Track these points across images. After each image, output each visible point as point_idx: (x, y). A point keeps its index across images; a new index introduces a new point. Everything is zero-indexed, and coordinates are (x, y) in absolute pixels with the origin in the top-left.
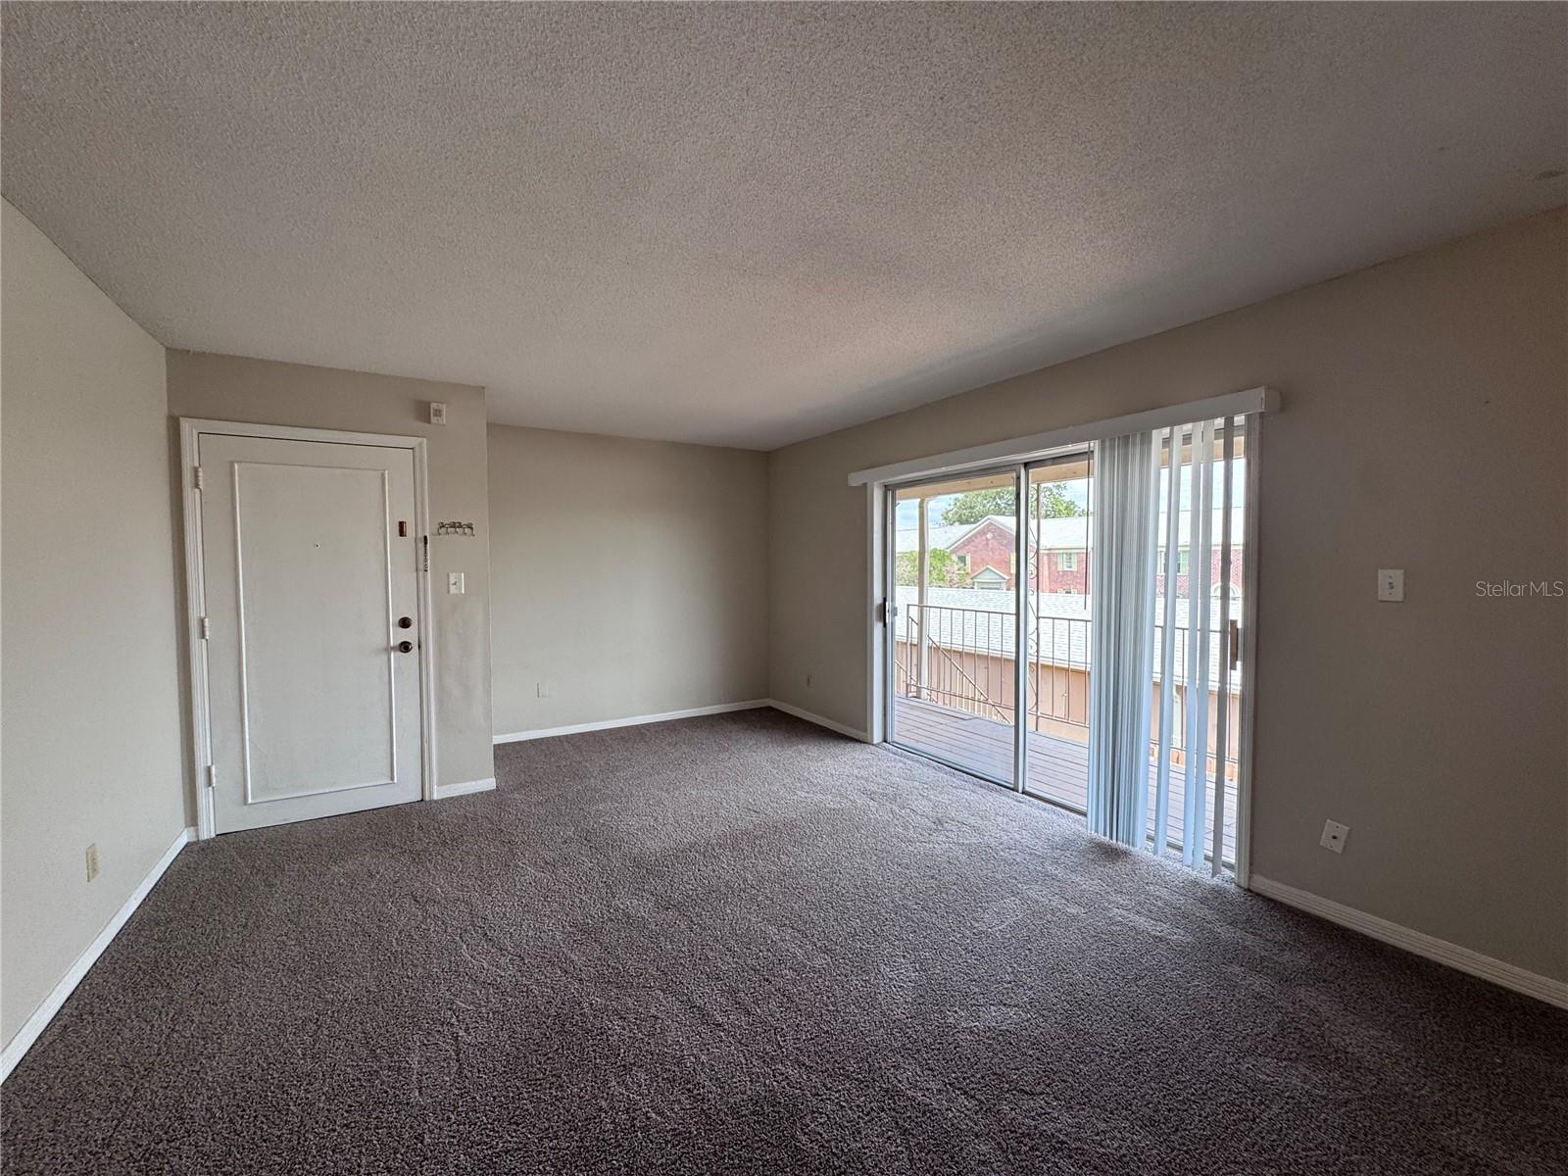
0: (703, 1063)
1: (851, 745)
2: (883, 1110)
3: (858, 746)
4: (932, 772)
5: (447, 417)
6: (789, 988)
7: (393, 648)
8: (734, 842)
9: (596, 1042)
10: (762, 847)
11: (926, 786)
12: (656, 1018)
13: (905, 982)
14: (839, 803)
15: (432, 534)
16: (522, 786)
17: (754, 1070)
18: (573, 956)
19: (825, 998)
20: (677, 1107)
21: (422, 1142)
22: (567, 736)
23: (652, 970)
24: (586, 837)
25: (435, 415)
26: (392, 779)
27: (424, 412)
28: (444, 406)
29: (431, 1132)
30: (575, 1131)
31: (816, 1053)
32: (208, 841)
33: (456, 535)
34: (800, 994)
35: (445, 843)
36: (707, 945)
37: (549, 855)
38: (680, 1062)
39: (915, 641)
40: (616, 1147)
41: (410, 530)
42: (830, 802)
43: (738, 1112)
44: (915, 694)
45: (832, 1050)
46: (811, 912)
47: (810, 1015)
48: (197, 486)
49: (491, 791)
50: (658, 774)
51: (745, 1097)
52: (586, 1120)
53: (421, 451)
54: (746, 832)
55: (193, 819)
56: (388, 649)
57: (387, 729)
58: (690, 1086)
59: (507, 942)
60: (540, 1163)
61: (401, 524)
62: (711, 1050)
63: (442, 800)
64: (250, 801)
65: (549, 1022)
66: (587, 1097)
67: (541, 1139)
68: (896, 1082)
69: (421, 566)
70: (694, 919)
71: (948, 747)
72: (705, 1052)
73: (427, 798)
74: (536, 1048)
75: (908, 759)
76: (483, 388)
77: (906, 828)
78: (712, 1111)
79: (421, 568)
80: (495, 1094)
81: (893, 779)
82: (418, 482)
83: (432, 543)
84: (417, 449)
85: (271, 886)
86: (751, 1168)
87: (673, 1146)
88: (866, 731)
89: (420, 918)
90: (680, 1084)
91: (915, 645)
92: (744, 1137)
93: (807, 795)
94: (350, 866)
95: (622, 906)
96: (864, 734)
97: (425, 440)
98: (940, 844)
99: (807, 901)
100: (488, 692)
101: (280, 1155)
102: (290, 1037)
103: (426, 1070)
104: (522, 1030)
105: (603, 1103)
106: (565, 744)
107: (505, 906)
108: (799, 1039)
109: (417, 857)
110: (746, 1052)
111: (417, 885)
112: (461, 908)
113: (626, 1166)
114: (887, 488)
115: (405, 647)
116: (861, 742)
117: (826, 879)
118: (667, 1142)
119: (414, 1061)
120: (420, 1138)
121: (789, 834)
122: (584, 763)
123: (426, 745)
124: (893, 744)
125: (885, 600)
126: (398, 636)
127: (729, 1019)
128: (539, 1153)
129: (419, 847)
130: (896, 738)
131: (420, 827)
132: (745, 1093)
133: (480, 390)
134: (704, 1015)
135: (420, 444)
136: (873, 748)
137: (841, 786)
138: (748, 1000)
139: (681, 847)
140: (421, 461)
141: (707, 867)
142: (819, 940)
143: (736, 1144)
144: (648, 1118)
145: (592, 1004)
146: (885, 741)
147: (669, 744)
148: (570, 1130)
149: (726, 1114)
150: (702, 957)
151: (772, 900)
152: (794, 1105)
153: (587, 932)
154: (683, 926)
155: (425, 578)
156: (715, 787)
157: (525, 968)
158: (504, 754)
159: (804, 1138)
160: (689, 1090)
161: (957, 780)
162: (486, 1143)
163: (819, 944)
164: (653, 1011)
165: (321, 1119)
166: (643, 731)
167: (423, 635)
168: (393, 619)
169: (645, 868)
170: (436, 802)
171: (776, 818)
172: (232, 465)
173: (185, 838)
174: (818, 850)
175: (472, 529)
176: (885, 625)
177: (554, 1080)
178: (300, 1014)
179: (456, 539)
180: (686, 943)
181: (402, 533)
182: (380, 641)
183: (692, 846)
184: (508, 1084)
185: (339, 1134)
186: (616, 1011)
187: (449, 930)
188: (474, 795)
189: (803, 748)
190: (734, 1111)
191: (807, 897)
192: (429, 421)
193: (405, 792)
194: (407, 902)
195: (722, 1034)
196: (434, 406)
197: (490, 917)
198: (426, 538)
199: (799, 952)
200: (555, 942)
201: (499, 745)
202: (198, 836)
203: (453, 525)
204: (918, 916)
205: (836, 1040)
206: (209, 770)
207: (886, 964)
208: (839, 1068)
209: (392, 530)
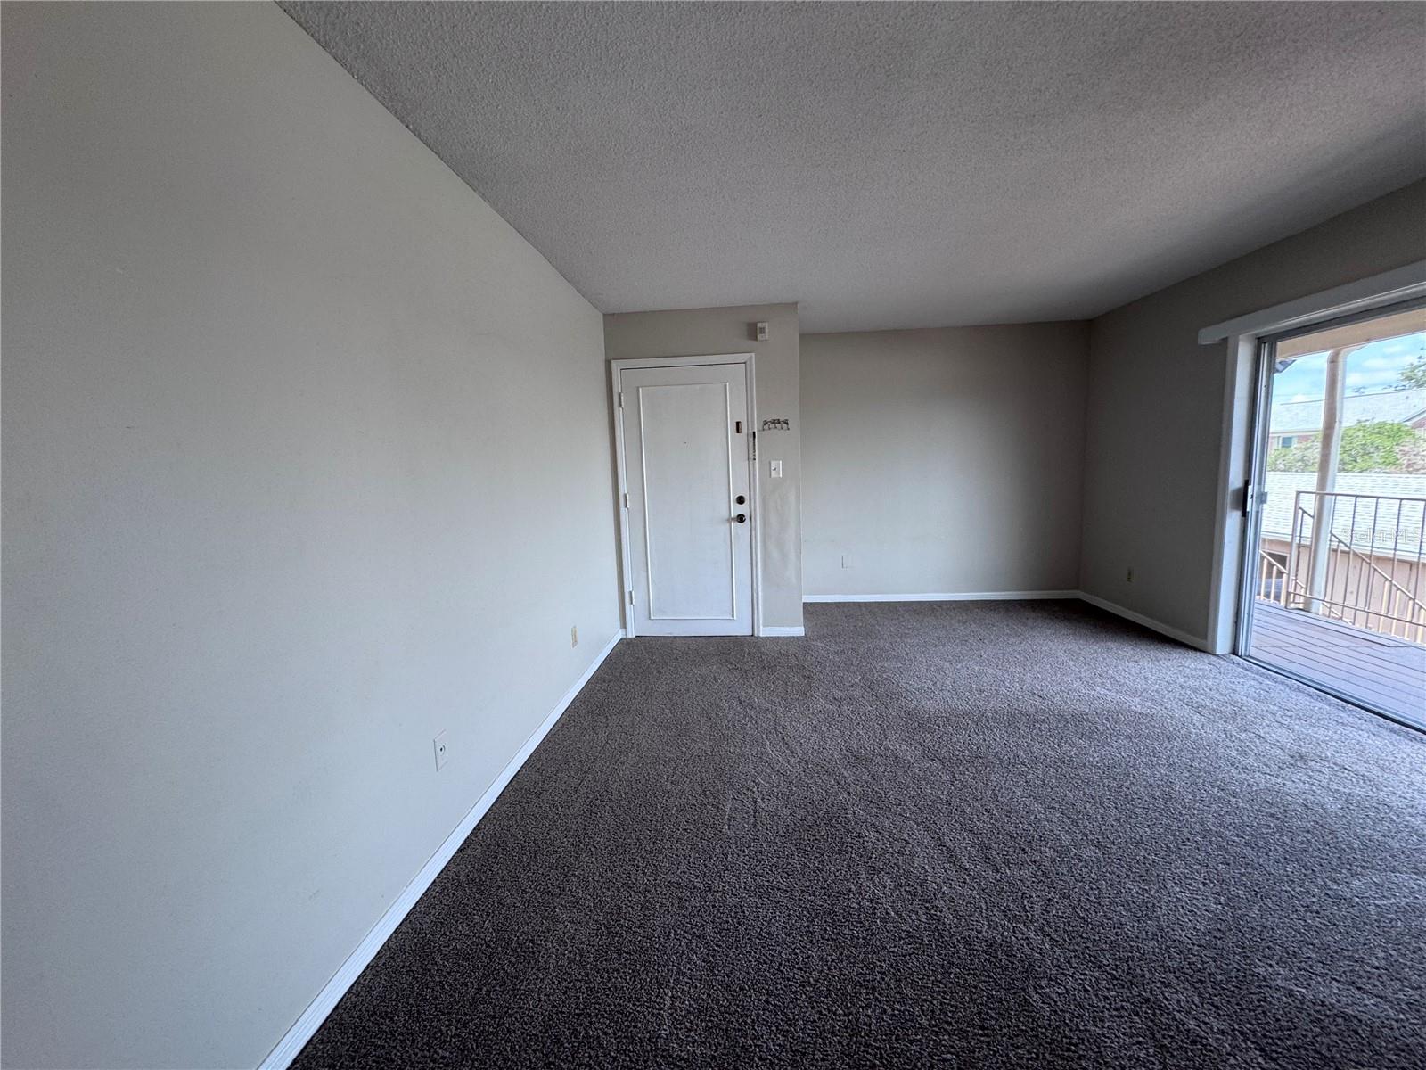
0: (944, 893)
1: (1182, 651)
2: (1137, 1014)
3: (1191, 654)
4: (1302, 698)
5: (770, 332)
6: (1046, 864)
7: (733, 519)
8: (1012, 719)
9: (854, 842)
10: (1041, 731)
11: (1289, 713)
12: (907, 842)
13: (1198, 909)
14: (1151, 708)
15: (759, 430)
16: (824, 637)
17: (993, 918)
18: (845, 773)
19: (1087, 888)
20: (914, 916)
21: (726, 858)
22: (865, 603)
23: (910, 804)
24: (869, 686)
25: (761, 333)
26: (733, 616)
27: (753, 331)
28: (767, 324)
29: (733, 855)
30: (829, 897)
31: (1065, 931)
32: (630, 639)
33: (776, 430)
34: (1058, 874)
35: (764, 668)
36: (966, 800)
37: (838, 694)
38: (923, 883)
39: (1306, 542)
40: (857, 922)
41: (744, 428)
42: (1136, 704)
43: (970, 945)
44: (1301, 606)
45: (1084, 935)
46: (1088, 806)
47: (1065, 896)
48: (621, 405)
49: (801, 637)
50: (944, 645)
51: (980, 936)
52: (838, 893)
53: (751, 365)
54: (1027, 714)
55: (624, 625)
56: (730, 520)
57: (729, 578)
58: (928, 904)
59: (798, 748)
60: (800, 907)
61: (738, 423)
62: (954, 886)
63: (765, 638)
64: (652, 617)
65: (821, 813)
66: (841, 877)
67: (803, 891)
68: (1161, 997)
69: (751, 456)
70: (957, 775)
71: (1345, 676)
72: (948, 885)
73: (756, 635)
74: (808, 828)
75: (1267, 678)
76: (796, 303)
77: (1244, 753)
78: (945, 933)
79: (751, 458)
80: (776, 848)
81: (1236, 697)
82: (749, 389)
83: (759, 438)
84: (748, 363)
85: (660, 673)
86: (975, 993)
87: (906, 943)
88: (1205, 637)
89: (742, 716)
90: (920, 900)
91: (1305, 547)
92: (973, 967)
93: (1108, 692)
94: (704, 670)
95: (892, 748)
96: (1204, 641)
97: (753, 355)
98: (1296, 784)
99: (1085, 794)
100: (799, 557)
101: (650, 831)
102: (662, 767)
103: (734, 815)
104: (800, 813)
105: (853, 887)
106: (864, 609)
107: (800, 723)
108: (1048, 912)
109: (745, 674)
110: (988, 901)
111: (743, 693)
112: (769, 716)
113: (864, 939)
114: (1260, 341)
115: (741, 518)
116: (1196, 649)
117: (1115, 779)
118: (901, 938)
119: (728, 807)
120: (726, 855)
121: (1076, 726)
122: (877, 627)
123: (755, 595)
124: (1248, 658)
125: (1247, 483)
126: (738, 510)
127: (976, 867)
128: (801, 900)
129: (746, 668)
130: (1253, 652)
131: (749, 654)
132: (981, 932)
133: (793, 305)
134: (952, 856)
135: (751, 358)
136: (1213, 658)
137: (1157, 691)
138: (999, 860)
139: (955, 712)
140: (751, 371)
141: (978, 735)
142: (1091, 833)
143: (964, 969)
144: (887, 913)
145: (855, 813)
146: (1235, 652)
147: (959, 621)
148: (825, 895)
149: (958, 941)
150: (959, 809)
151: (1043, 781)
152: (1030, 965)
153: (858, 759)
154: (944, 778)
155: (754, 464)
156: (1000, 667)
157: (807, 771)
158: (811, 610)
159: (1036, 997)
160: (927, 908)
161: (1350, 716)
162: (766, 877)
163: (1091, 837)
164: (905, 836)
165: (673, 821)
166: (935, 606)
167: (753, 508)
168: (733, 498)
169: (916, 723)
170: (761, 638)
171: (1064, 707)
172: (638, 388)
173: (620, 635)
174: (1110, 748)
175: (787, 424)
176: (1245, 514)
177: (818, 855)
178: (668, 754)
179: (776, 433)
180: (945, 793)
181: (738, 431)
182: (727, 516)
183: (966, 714)
184: (785, 845)
185: (681, 834)
186: (873, 825)
187: (759, 729)
188: (788, 638)
189: (1113, 645)
190: (967, 942)
191: (1086, 790)
192: (756, 339)
193: (740, 628)
194: (735, 702)
195: (967, 877)
196: (759, 325)
197: (788, 728)
198: (754, 433)
199: (1065, 837)
200: (833, 759)
201: (807, 603)
202: (626, 635)
203: (774, 422)
204: (1238, 850)
205: (1092, 929)
206: (631, 593)
207: (1175, 883)
208: (1090, 956)
209: (731, 428)
